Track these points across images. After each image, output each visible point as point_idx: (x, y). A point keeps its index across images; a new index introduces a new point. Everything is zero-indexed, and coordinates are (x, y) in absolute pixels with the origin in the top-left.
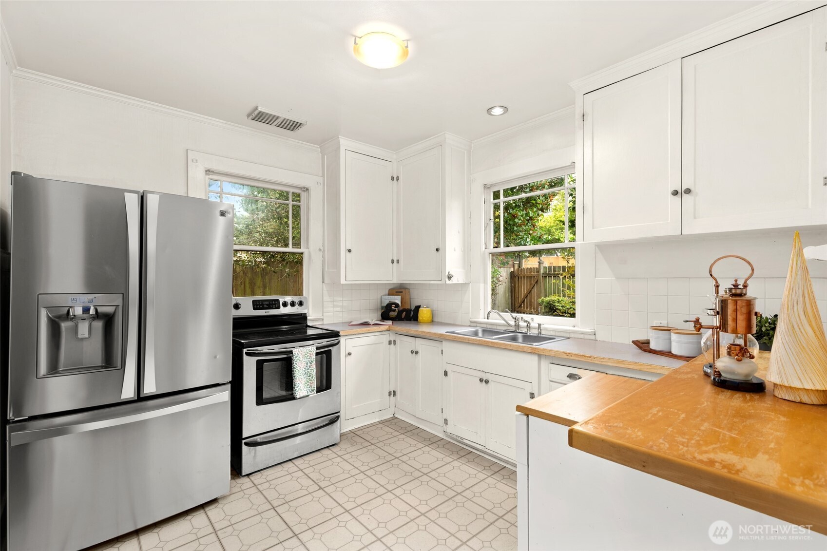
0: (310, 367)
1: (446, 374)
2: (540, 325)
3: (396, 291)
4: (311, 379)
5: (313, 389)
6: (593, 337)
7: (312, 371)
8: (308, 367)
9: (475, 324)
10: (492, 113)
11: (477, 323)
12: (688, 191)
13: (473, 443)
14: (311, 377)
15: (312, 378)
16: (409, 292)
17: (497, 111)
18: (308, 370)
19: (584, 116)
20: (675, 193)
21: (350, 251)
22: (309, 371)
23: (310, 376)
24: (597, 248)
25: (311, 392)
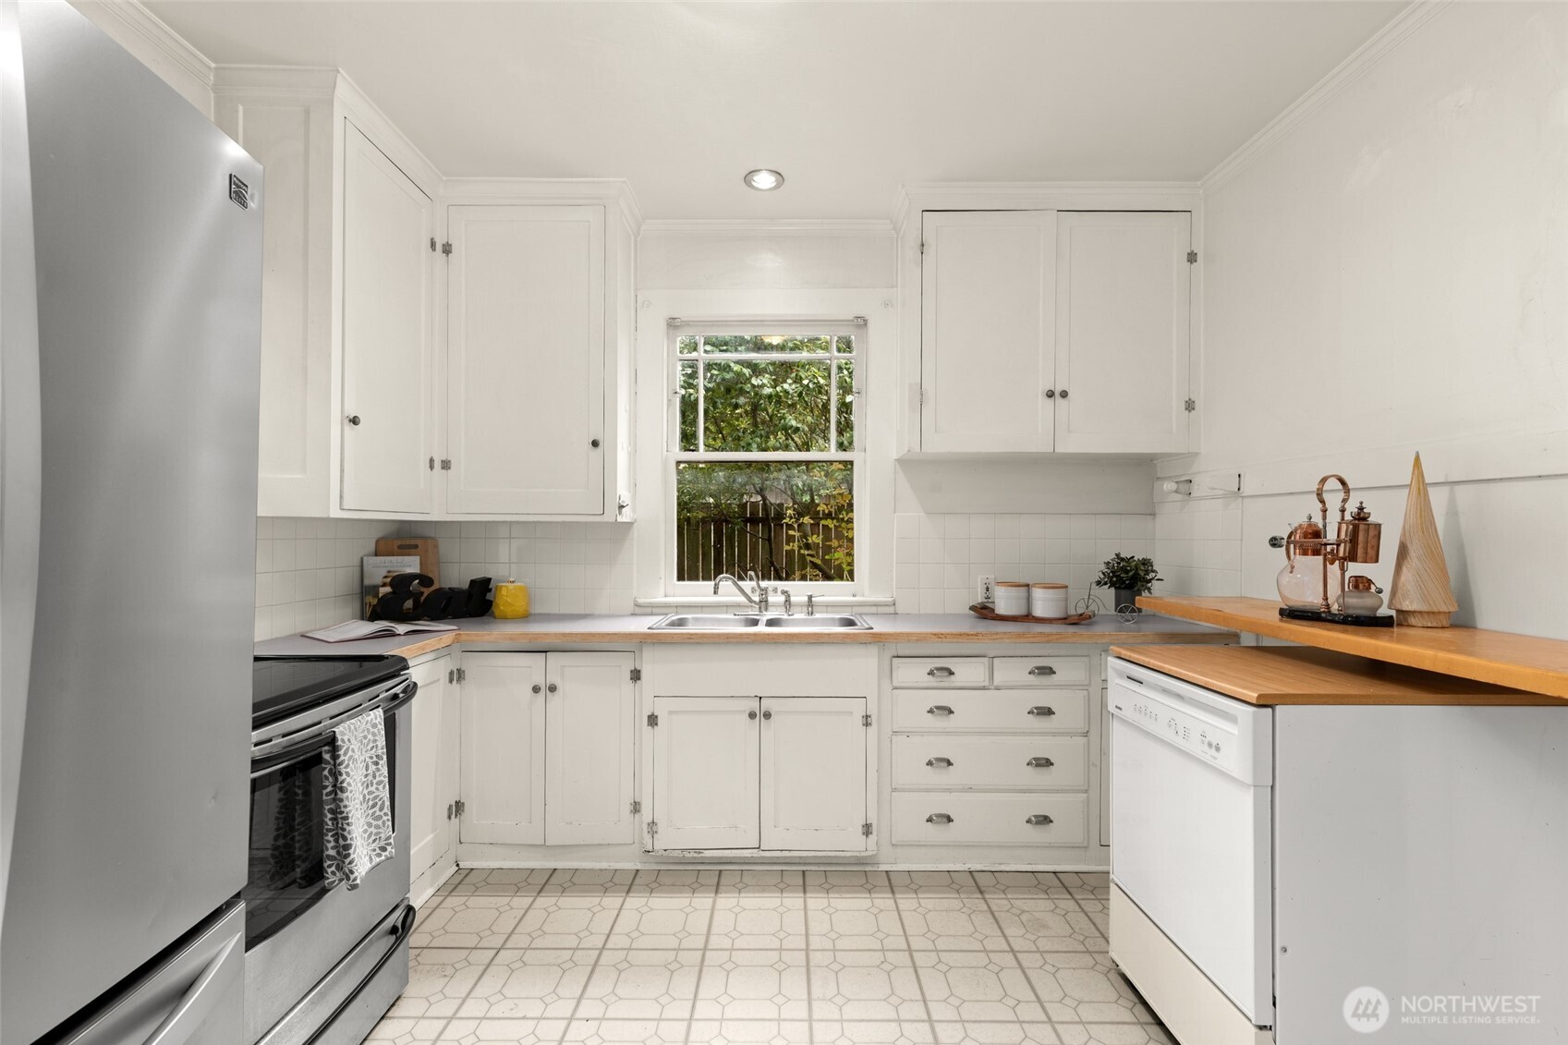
0: (374, 777)
1: (653, 720)
2: (810, 597)
3: (400, 542)
4: (378, 813)
5: (382, 844)
6: (891, 610)
7: (381, 787)
8: (370, 778)
9: (649, 610)
10: (754, 183)
11: (652, 606)
12: (1064, 394)
13: (729, 851)
14: (377, 808)
15: (381, 809)
16: (436, 546)
17: (764, 181)
18: (371, 789)
19: (923, 245)
20: (1051, 394)
21: (355, 421)
22: (373, 789)
23: (374, 806)
24: (898, 466)
25: (379, 855)
